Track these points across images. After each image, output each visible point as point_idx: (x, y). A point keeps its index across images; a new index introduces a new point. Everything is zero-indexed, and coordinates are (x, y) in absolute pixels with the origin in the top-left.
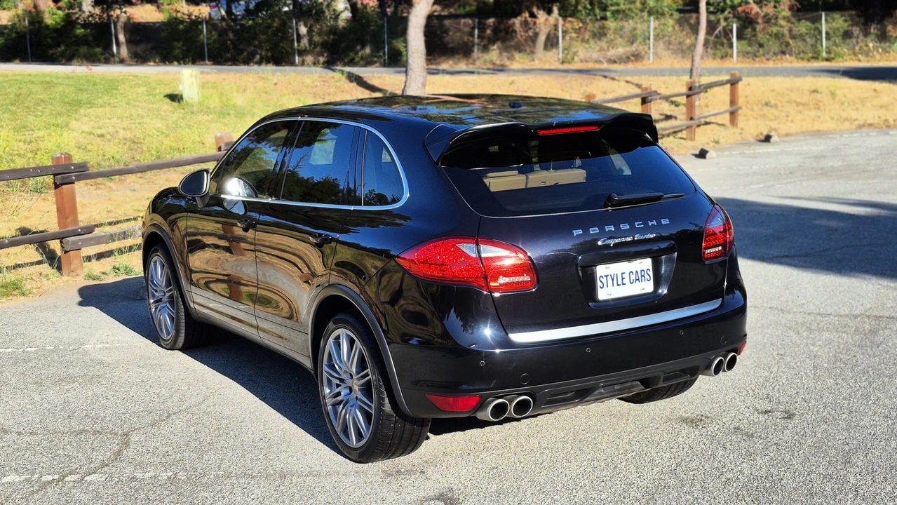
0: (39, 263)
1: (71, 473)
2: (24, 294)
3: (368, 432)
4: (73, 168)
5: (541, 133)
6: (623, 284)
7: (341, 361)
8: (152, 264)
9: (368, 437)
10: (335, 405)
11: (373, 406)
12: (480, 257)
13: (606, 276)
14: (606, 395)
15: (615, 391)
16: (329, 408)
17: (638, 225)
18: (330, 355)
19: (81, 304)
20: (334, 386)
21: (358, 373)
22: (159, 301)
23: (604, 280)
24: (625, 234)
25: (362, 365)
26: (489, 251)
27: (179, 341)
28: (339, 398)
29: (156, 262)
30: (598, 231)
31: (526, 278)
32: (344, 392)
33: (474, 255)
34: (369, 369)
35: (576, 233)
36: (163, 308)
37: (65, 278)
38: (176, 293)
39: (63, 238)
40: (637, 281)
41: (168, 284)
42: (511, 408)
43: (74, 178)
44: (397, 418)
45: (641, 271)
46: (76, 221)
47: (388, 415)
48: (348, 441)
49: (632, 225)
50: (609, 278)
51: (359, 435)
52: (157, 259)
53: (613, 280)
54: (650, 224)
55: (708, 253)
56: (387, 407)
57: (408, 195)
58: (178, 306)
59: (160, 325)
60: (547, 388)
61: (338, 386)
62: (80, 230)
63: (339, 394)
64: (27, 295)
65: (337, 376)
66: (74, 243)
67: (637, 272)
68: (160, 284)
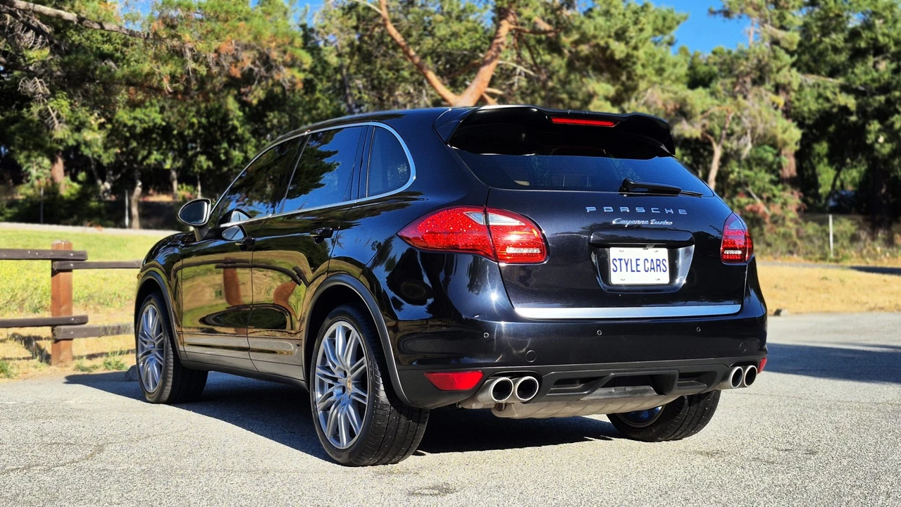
0: (28, 359)
1: (37, 465)
2: (8, 376)
3: (360, 426)
4: (72, 255)
5: (556, 121)
6: (638, 271)
7: (335, 358)
8: (144, 314)
9: (360, 431)
10: (327, 409)
11: (367, 396)
12: (488, 226)
13: (620, 260)
14: (616, 396)
15: (626, 393)
16: (320, 413)
17: (654, 210)
18: (324, 356)
19: (66, 383)
20: (326, 386)
21: (352, 365)
22: (149, 353)
23: (617, 263)
24: (641, 216)
25: (358, 354)
26: (498, 220)
27: (165, 391)
28: (331, 399)
29: (147, 313)
30: (612, 211)
31: (536, 251)
32: (336, 391)
33: (482, 223)
34: (365, 357)
35: (589, 209)
36: (151, 360)
37: (53, 367)
38: (166, 339)
39: (55, 325)
40: (653, 270)
41: (159, 330)
42: (515, 388)
43: (72, 265)
44: (392, 408)
45: (657, 260)
46: (69, 310)
47: (383, 405)
48: (338, 443)
49: (648, 210)
50: (623, 262)
51: (351, 434)
52: (150, 308)
53: (627, 264)
54: (667, 211)
55: (726, 254)
56: (382, 395)
57: (415, 178)
58: (167, 352)
59: (147, 380)
60: (554, 371)
61: (330, 386)
62: (73, 319)
63: (331, 394)
64: (12, 377)
65: (331, 375)
66: (65, 331)
67: (652, 260)
68: (151, 334)
